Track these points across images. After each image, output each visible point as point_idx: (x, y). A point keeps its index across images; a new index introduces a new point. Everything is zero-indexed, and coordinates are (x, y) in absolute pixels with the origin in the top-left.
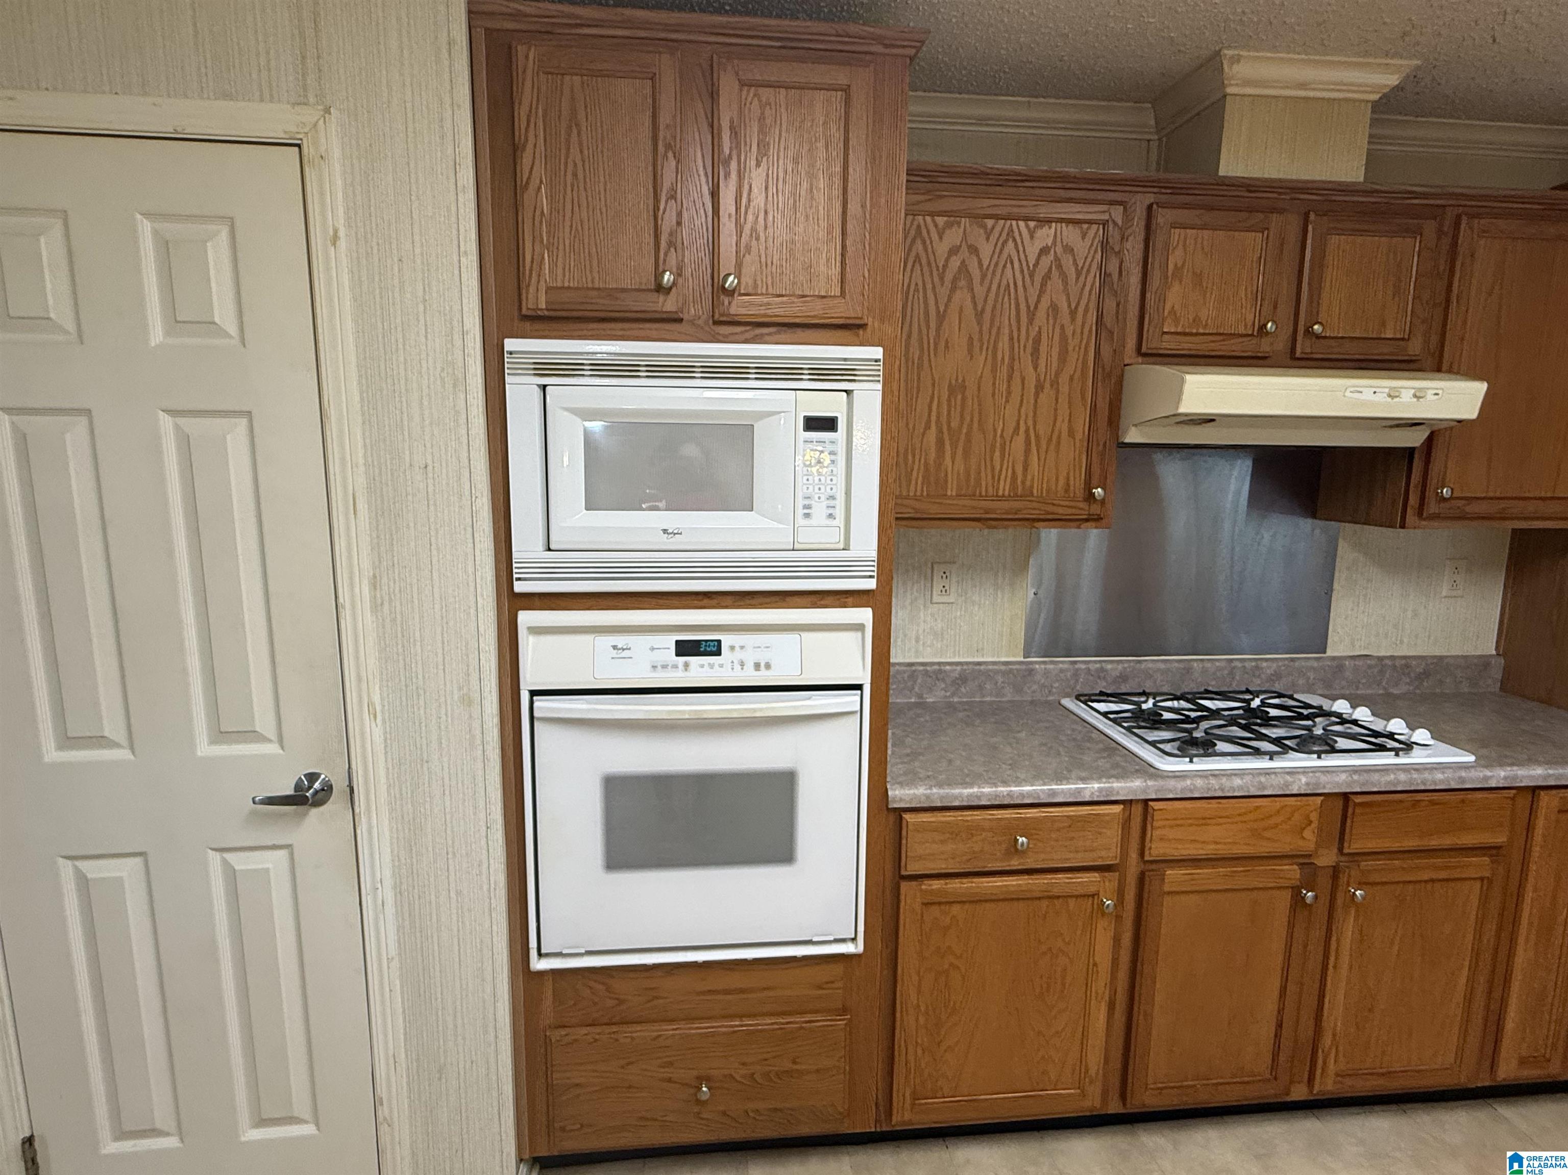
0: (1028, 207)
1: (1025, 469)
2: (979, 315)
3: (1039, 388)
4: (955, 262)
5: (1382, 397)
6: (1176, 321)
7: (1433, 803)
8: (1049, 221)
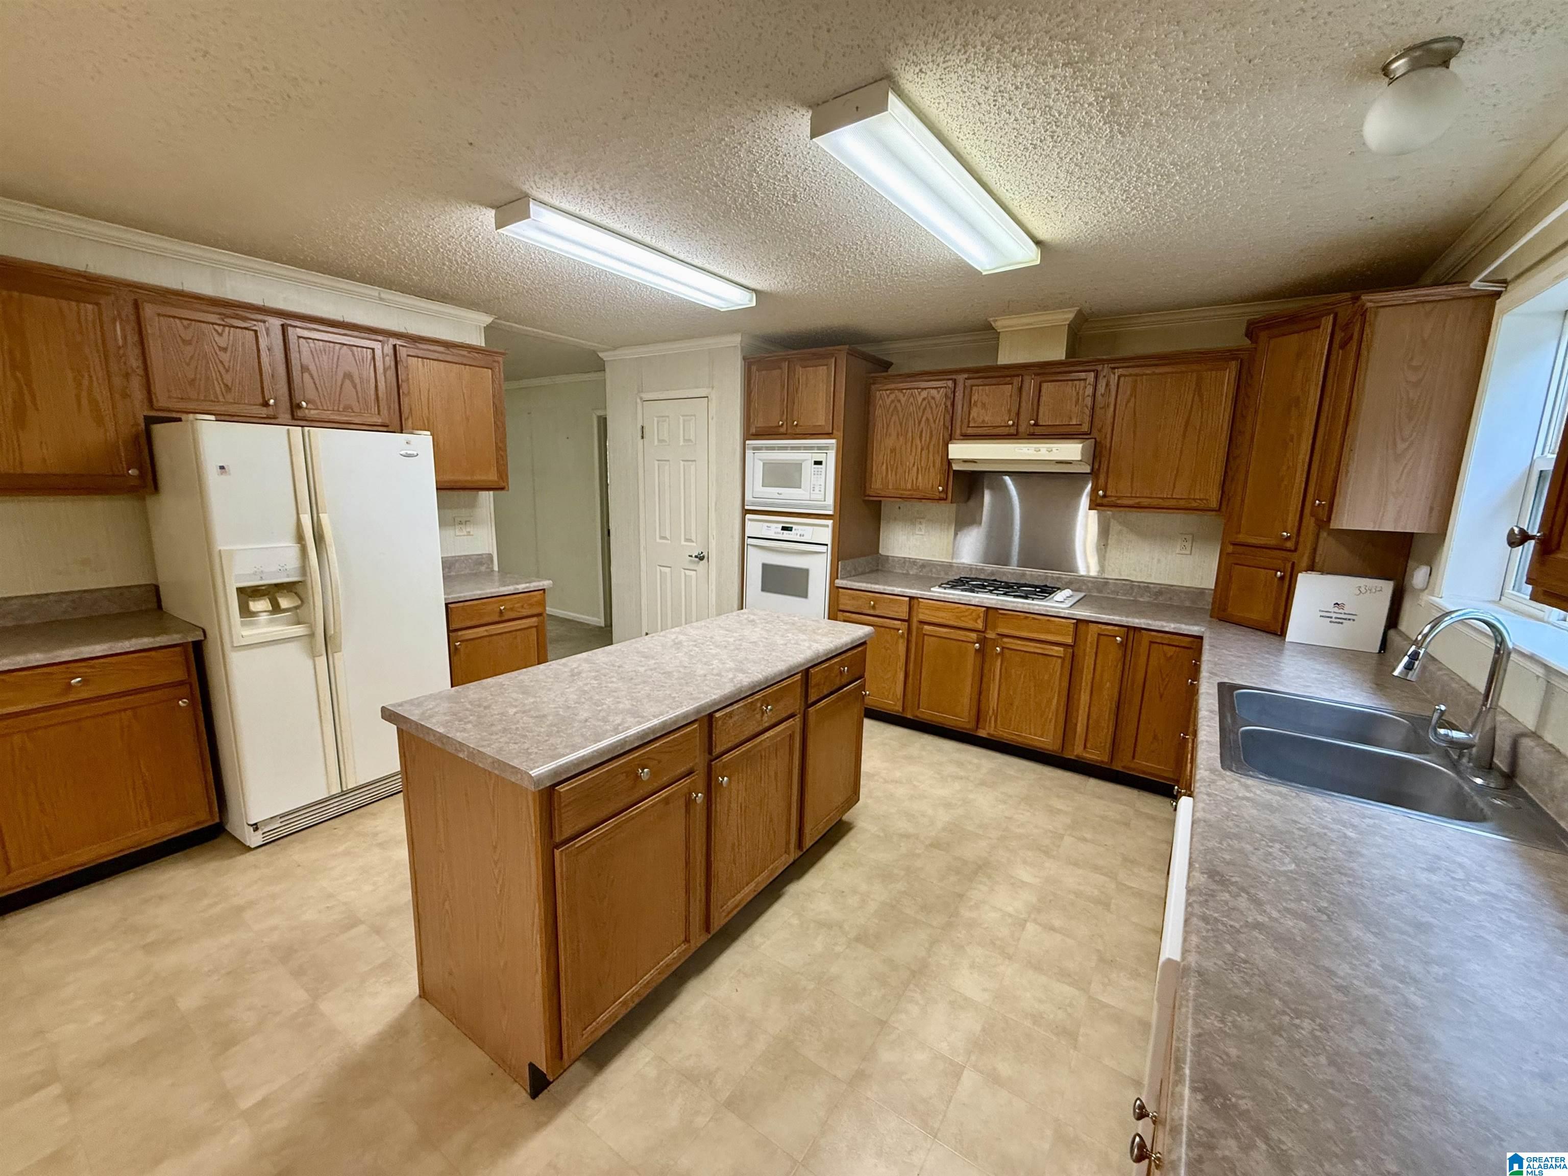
0: (916, 384)
1: (917, 479)
2: (901, 424)
3: (922, 449)
4: (893, 405)
5: (1032, 451)
6: (975, 422)
7: (1034, 619)
8: (925, 389)
